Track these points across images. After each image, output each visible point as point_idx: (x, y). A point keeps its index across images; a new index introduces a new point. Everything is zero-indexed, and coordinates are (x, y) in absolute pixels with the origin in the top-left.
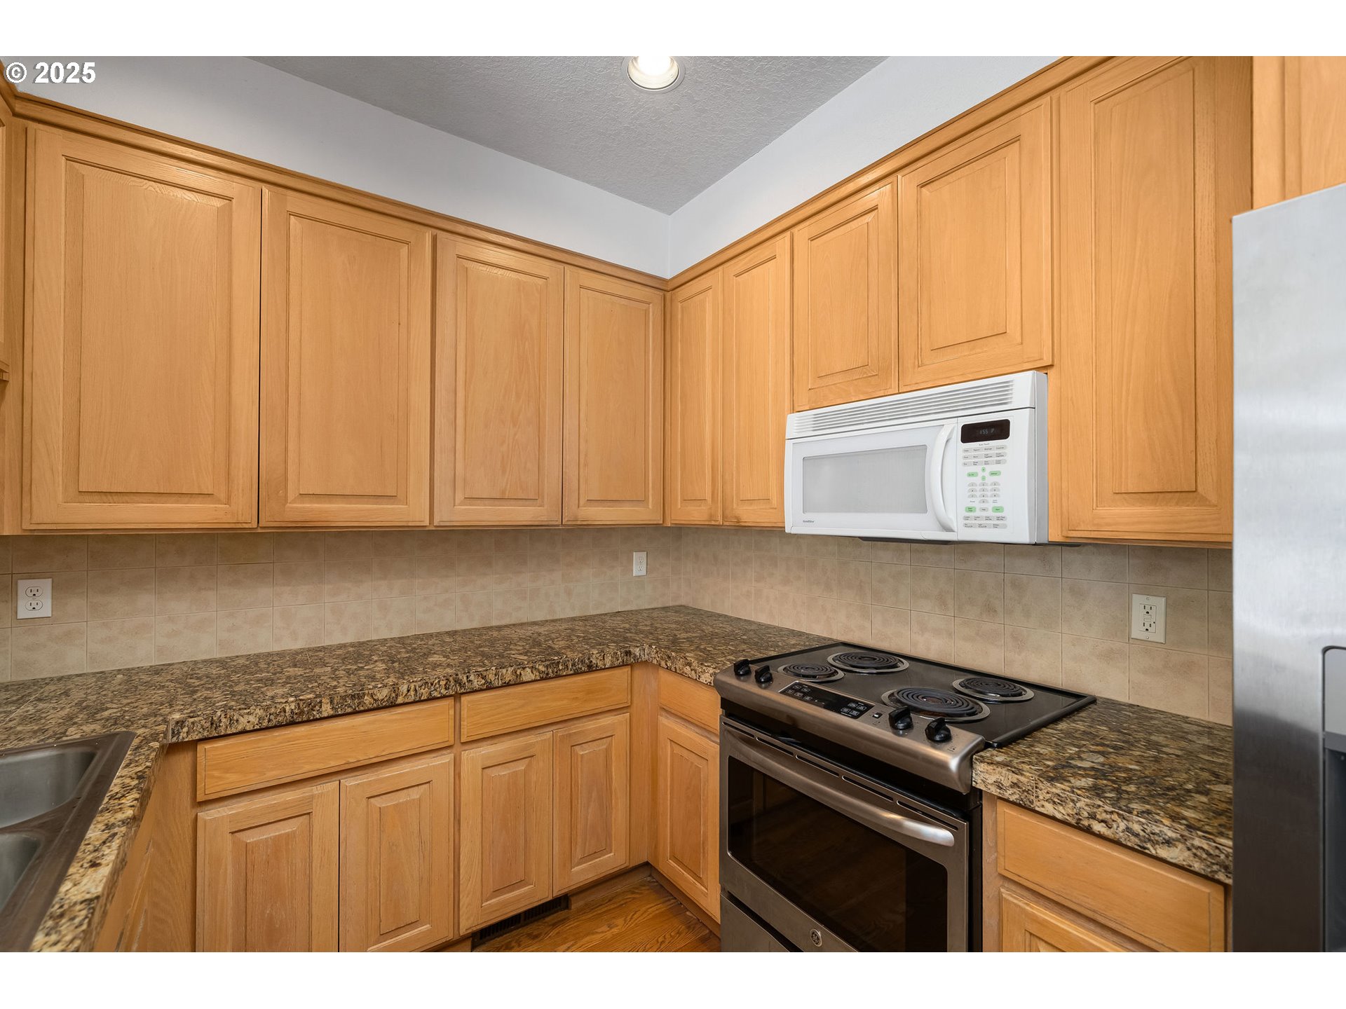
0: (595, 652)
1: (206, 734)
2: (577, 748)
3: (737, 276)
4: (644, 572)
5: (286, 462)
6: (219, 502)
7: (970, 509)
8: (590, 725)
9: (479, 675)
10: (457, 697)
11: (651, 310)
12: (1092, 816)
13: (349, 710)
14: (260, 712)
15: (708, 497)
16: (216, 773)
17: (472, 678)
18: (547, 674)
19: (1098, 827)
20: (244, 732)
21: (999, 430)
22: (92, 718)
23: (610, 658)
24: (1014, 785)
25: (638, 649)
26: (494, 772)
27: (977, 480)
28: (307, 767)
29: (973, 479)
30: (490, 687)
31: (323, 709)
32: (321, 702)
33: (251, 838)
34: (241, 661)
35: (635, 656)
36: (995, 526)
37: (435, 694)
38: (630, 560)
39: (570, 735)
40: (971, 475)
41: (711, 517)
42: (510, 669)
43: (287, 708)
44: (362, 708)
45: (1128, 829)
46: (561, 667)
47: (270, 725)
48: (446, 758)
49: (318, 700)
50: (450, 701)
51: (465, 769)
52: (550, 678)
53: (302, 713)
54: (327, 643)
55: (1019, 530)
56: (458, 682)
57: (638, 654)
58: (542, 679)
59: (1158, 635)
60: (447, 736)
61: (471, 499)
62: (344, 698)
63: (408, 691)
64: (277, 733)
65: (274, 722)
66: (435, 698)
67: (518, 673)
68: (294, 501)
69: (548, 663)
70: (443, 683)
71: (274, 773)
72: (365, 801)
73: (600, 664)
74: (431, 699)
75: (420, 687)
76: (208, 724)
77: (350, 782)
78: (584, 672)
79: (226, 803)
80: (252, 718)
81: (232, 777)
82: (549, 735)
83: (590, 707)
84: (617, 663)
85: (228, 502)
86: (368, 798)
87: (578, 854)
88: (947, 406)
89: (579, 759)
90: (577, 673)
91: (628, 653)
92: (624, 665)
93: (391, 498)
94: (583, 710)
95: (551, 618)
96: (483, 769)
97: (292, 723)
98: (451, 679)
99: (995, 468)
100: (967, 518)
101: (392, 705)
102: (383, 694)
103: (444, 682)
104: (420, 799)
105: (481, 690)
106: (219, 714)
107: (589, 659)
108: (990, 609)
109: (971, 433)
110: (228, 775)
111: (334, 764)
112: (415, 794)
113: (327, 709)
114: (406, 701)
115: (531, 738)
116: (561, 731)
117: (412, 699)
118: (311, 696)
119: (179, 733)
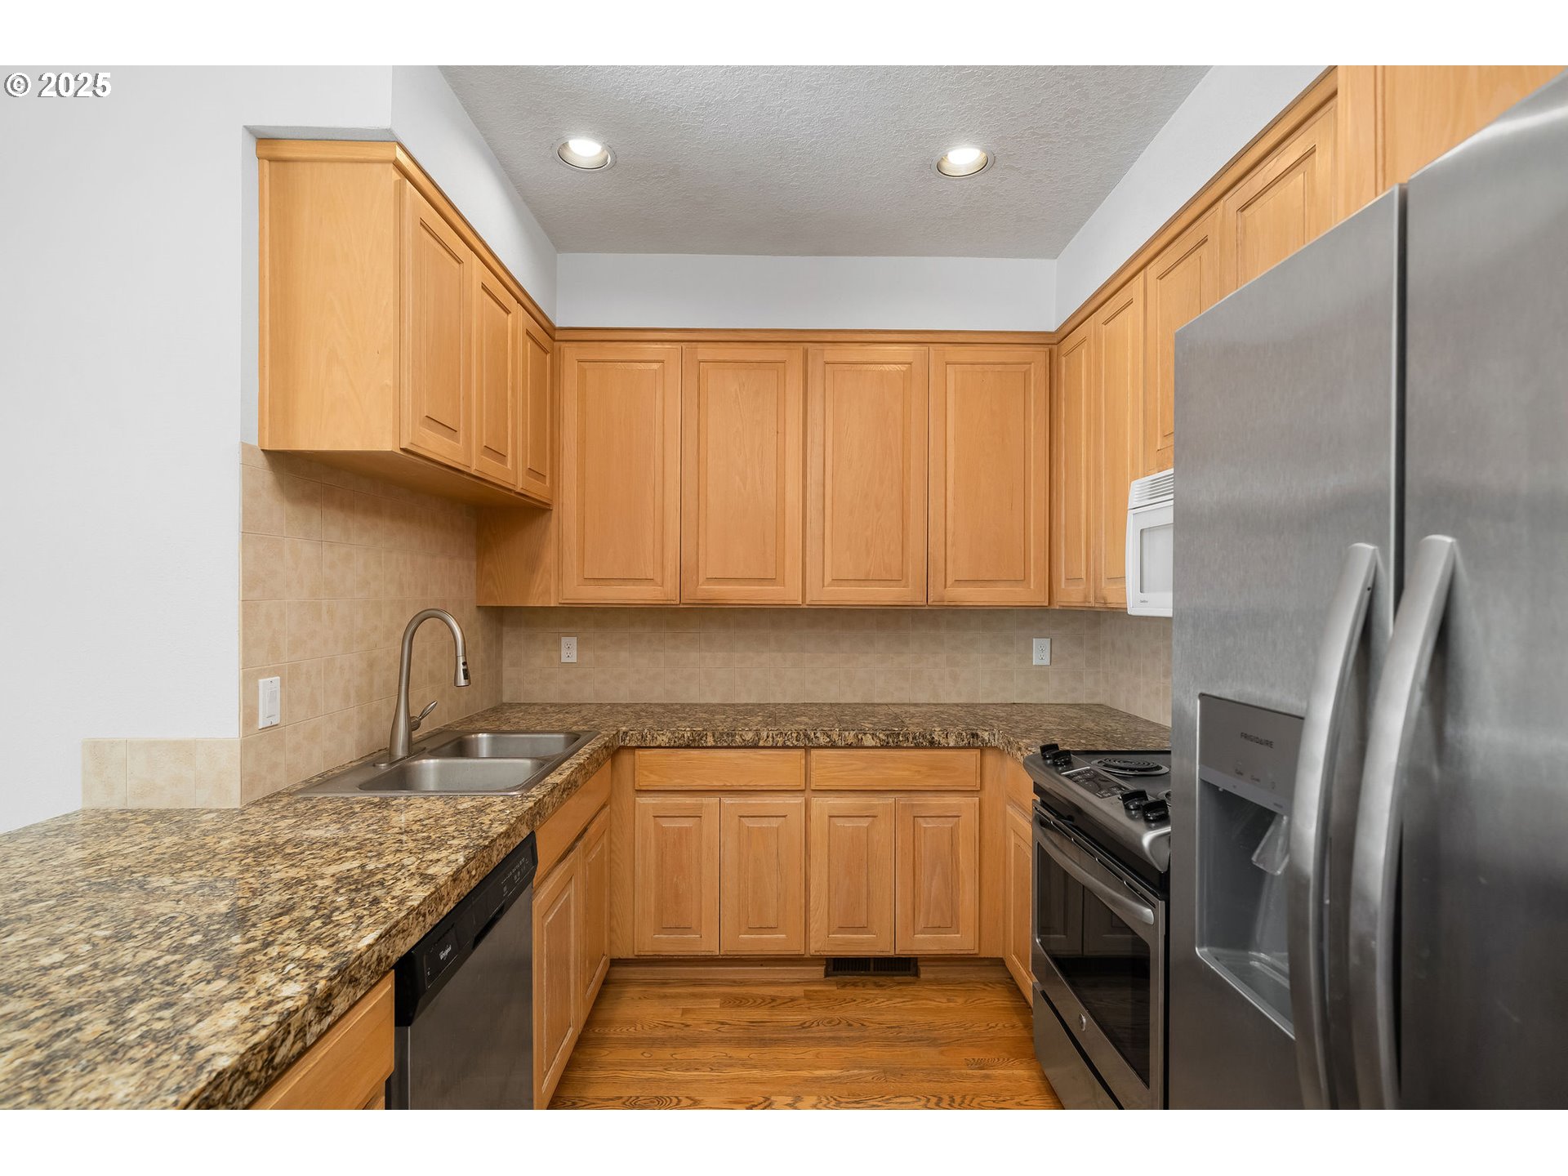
0: (938, 729)
1: (639, 743)
2: (920, 820)
3: (1106, 323)
4: (1047, 661)
5: (698, 554)
6: (656, 585)
8: (933, 800)
9: (825, 733)
10: (807, 749)
11: (1032, 370)
13: (725, 744)
14: (669, 735)
15: (1083, 576)
16: (646, 773)
17: (818, 735)
18: (888, 743)
20: (659, 747)
22: (585, 724)
23: (954, 737)
25: (987, 733)
26: (839, 822)
28: (699, 782)
30: (834, 746)
31: (708, 740)
32: (706, 734)
33: (666, 824)
34: (678, 707)
35: (984, 740)
37: (788, 743)
38: (1030, 648)
39: (913, 805)
41: (1085, 597)
42: (852, 733)
43: (685, 735)
44: (734, 745)
46: (901, 739)
47: (676, 745)
48: (799, 800)
49: (705, 733)
50: (801, 752)
51: (814, 813)
52: (891, 747)
53: (694, 740)
54: (737, 701)
56: (806, 736)
57: (987, 738)
58: (882, 747)
60: (798, 781)
61: (837, 581)
62: (722, 734)
63: (768, 737)
64: (681, 752)
65: (677, 744)
66: (788, 747)
67: (860, 737)
68: (703, 584)
69: (888, 732)
70: (794, 735)
71: (679, 780)
72: (737, 818)
73: (943, 742)
74: (785, 747)
75: (777, 735)
76: (640, 737)
77: (727, 800)
78: (925, 748)
79: (652, 795)
80: (664, 738)
81: (654, 778)
82: (891, 801)
83: (933, 782)
84: (962, 744)
85: (662, 586)
86: (741, 817)
87: (921, 924)
89: (922, 832)
90: (917, 747)
91: (975, 735)
92: (969, 747)
93: (772, 581)
94: (927, 784)
95: (935, 702)
96: (830, 817)
97: (688, 747)
98: (801, 733)
101: (756, 746)
102: (749, 736)
103: (796, 735)
104: (778, 829)
105: (825, 747)
106: (646, 731)
107: (931, 735)
110: (652, 776)
111: (716, 784)
112: (775, 823)
113: (710, 741)
114: (766, 745)
115: (876, 801)
116: (903, 799)
117: (770, 744)
118: (701, 729)
119: (624, 740)
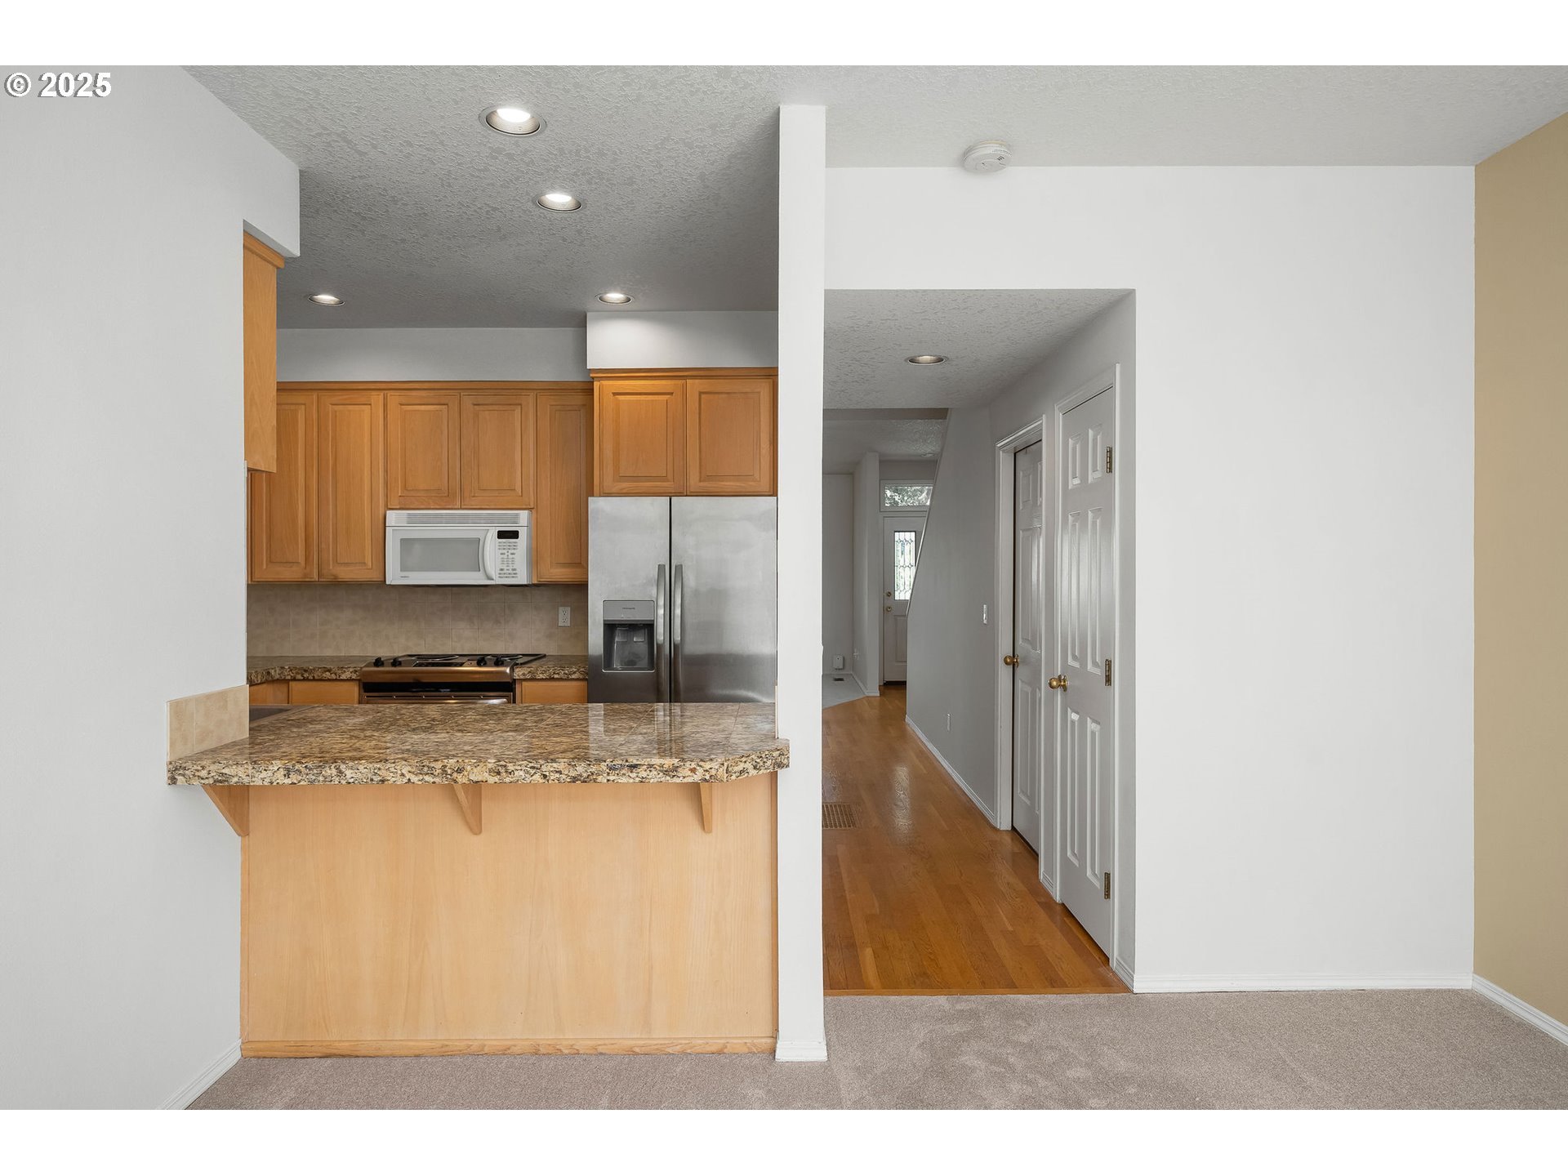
7: (502, 570)
12: (554, 673)
15: (302, 560)
19: (556, 676)
21: (514, 535)
24: (530, 672)
27: (505, 556)
29: (502, 556)
36: (513, 577)
40: (502, 554)
41: (305, 576)
45: (564, 673)
55: (522, 578)
59: (568, 624)
88: (490, 520)
99: (513, 551)
100: (500, 574)
108: (497, 622)
109: (502, 535)
